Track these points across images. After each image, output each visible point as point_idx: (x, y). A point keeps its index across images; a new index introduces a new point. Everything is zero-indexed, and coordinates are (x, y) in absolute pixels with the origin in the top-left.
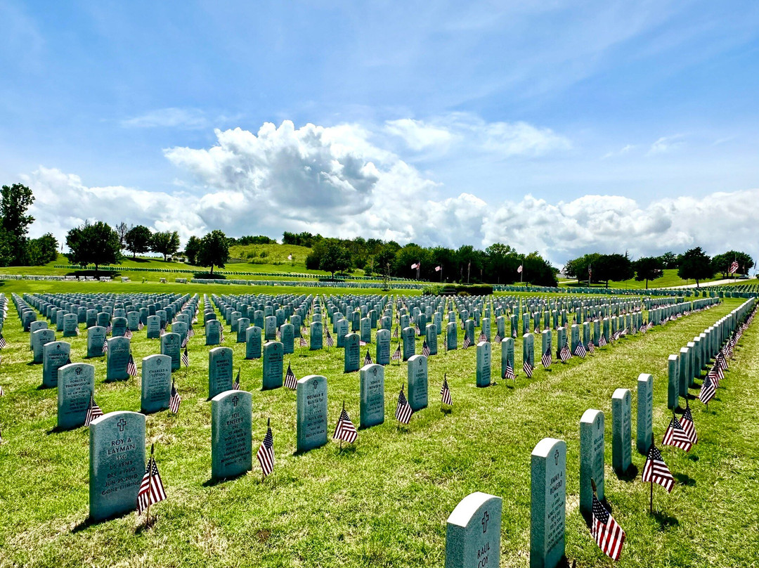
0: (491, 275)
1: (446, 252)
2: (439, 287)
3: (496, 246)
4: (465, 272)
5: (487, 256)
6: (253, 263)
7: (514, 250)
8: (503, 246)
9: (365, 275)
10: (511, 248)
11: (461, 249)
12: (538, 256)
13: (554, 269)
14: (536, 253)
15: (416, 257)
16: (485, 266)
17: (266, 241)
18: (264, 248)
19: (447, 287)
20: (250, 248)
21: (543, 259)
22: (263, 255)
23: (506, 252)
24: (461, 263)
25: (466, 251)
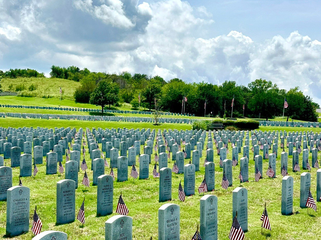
0: (252, 109)
1: (210, 87)
2: (207, 122)
3: (259, 82)
4: (229, 108)
5: (250, 92)
6: (22, 96)
7: (275, 86)
8: (265, 82)
9: (132, 109)
10: (273, 84)
11: (225, 84)
12: (298, 91)
13: (314, 103)
14: (296, 89)
15: (181, 93)
16: (247, 101)
17: (34, 74)
18: (33, 81)
19: (216, 122)
20: (18, 82)
21: (304, 94)
22: (32, 88)
23: (268, 87)
24: (224, 99)
25: (229, 86)
